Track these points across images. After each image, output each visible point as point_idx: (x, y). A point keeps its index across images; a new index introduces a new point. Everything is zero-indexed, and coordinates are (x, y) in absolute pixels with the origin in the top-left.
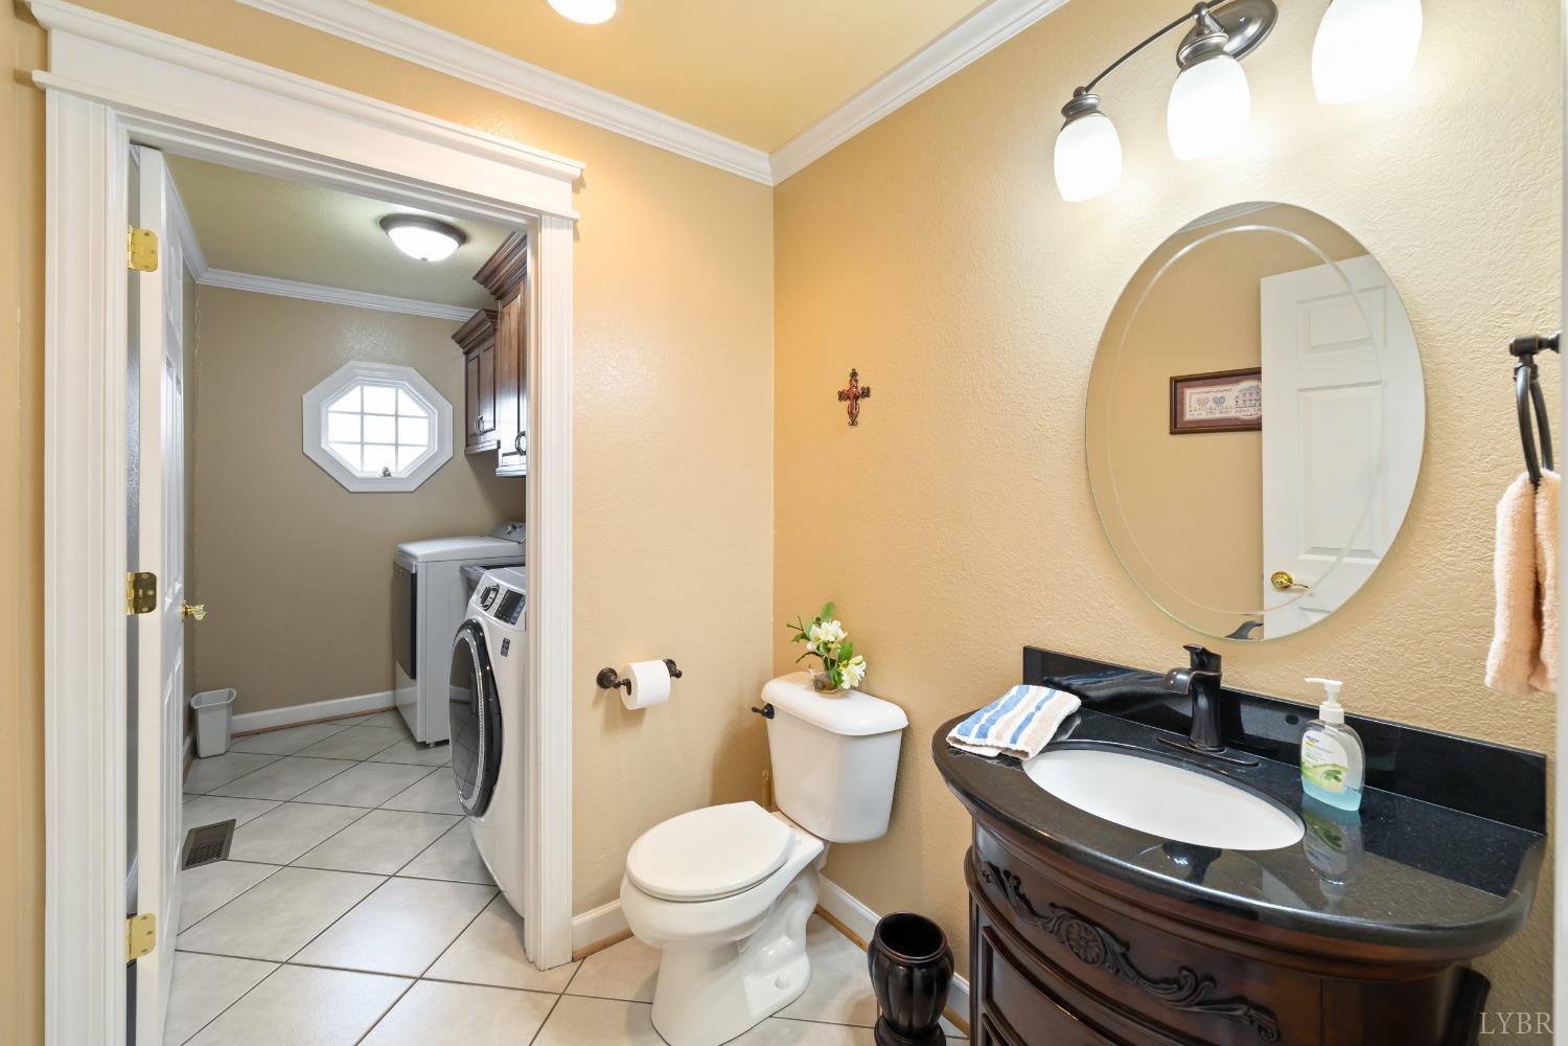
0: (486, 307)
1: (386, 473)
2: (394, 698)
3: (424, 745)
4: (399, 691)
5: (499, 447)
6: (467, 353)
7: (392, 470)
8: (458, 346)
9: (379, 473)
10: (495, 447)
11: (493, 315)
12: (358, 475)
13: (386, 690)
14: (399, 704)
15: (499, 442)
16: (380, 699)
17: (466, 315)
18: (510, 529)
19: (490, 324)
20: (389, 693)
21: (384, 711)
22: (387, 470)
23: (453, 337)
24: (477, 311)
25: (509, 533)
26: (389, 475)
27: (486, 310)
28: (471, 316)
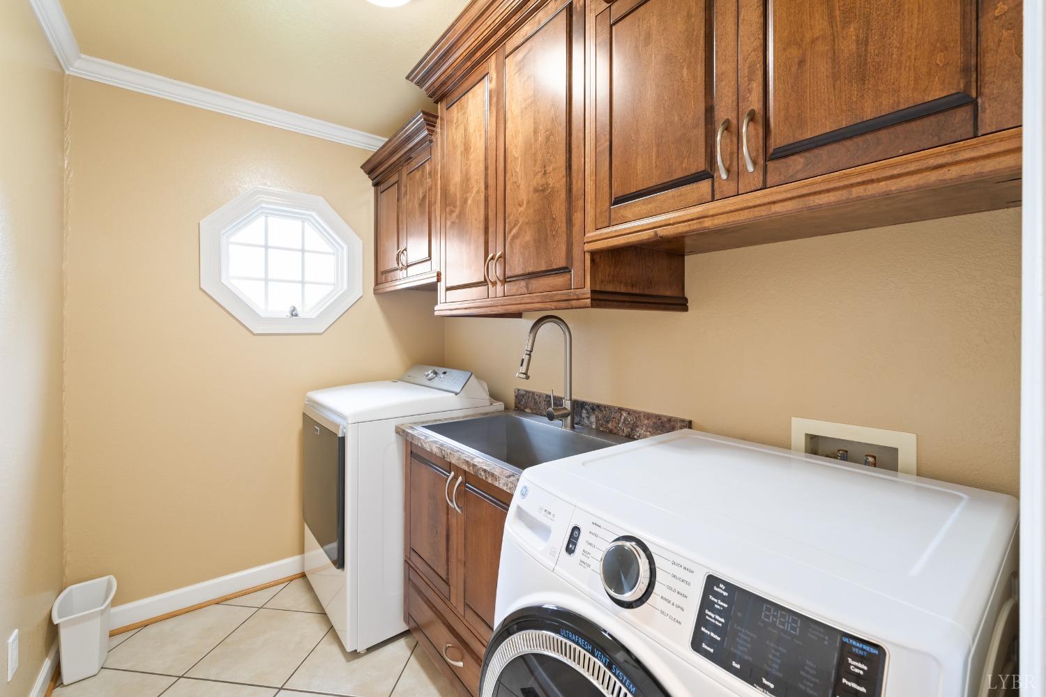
0: (426, 110)
1: (294, 313)
2: (303, 563)
3: (355, 654)
4: (307, 554)
5: (439, 280)
6: (376, 185)
7: (299, 310)
8: (367, 176)
9: (286, 313)
10: (435, 280)
11: (431, 120)
12: (263, 315)
13: (293, 555)
14: (306, 570)
15: (439, 275)
16: (288, 565)
17: (374, 143)
18: (431, 375)
19: (426, 132)
20: (297, 558)
21: (291, 579)
22: (294, 309)
23: (362, 167)
24: (387, 140)
25: (430, 380)
26: (296, 315)
27: (424, 113)
28: (381, 144)
